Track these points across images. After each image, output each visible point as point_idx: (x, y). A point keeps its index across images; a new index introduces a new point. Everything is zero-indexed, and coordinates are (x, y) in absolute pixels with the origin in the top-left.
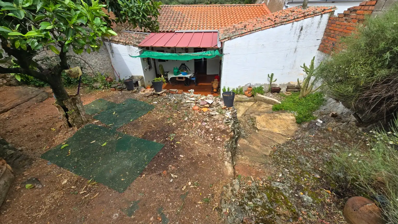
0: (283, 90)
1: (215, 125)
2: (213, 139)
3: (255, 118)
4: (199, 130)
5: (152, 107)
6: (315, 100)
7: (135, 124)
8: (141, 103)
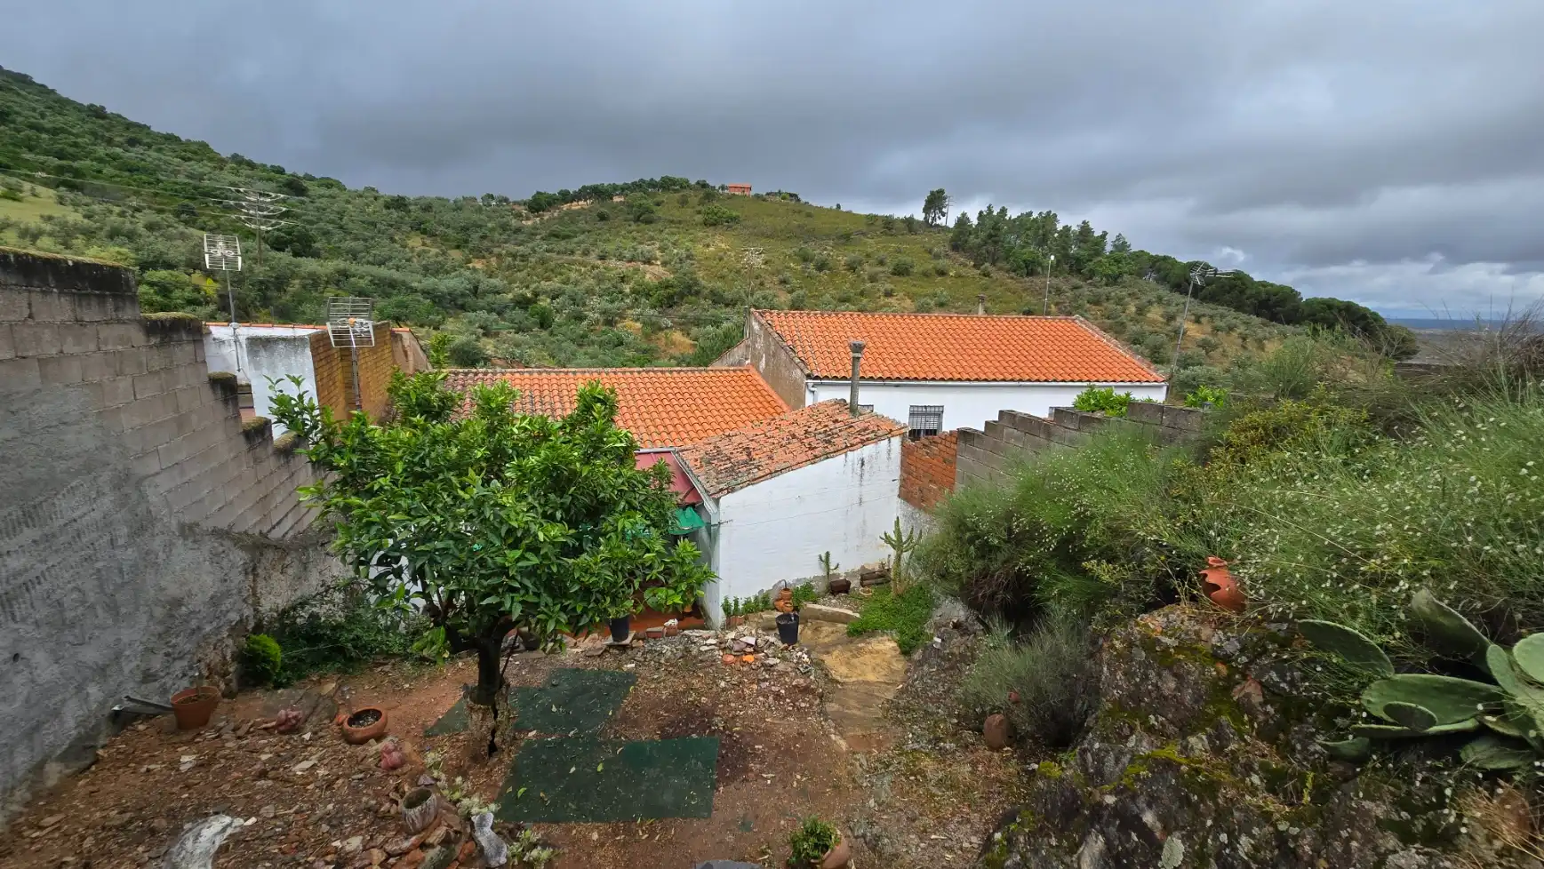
0: (855, 583)
1: (786, 683)
2: (793, 707)
3: (823, 661)
4: (761, 698)
5: (631, 678)
6: (920, 599)
7: (625, 719)
8: (599, 674)
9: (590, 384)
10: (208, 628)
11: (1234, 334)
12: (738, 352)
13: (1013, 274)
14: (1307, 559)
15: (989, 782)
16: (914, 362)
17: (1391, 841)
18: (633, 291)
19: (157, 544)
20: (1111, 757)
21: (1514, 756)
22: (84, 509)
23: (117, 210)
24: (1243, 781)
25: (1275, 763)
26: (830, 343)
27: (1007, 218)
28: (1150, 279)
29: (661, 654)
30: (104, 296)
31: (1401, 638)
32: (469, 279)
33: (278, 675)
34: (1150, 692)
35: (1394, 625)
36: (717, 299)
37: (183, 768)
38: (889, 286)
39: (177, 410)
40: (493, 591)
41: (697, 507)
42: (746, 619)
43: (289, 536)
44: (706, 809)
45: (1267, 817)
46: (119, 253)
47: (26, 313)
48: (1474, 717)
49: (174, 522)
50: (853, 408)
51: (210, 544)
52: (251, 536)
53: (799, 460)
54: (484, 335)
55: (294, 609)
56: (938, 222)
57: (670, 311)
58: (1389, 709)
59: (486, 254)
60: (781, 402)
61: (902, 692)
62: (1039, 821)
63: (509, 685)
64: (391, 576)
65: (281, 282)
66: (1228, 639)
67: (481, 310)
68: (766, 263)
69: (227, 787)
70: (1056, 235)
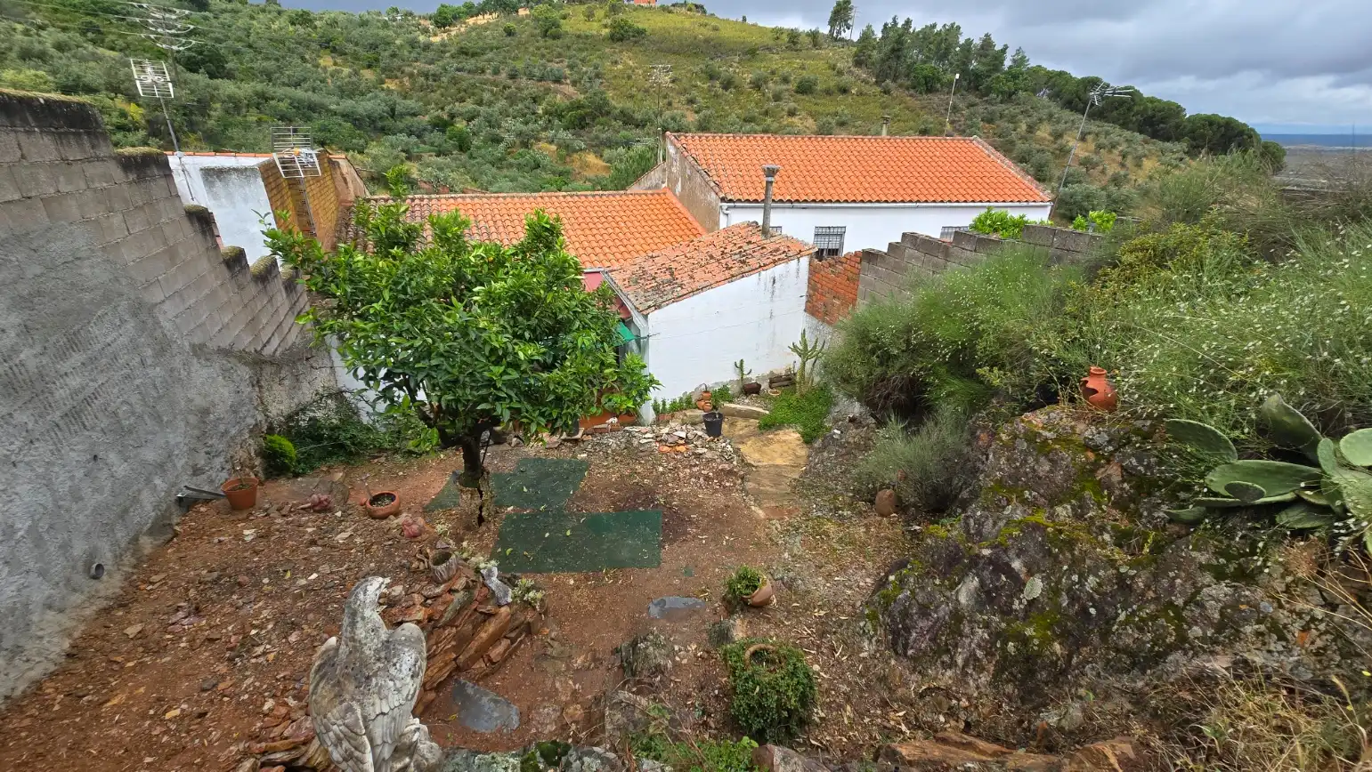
0: (765, 385)
1: (713, 467)
2: (720, 486)
3: (741, 449)
5: (585, 466)
6: (822, 397)
7: (583, 497)
8: (558, 463)
9: (537, 213)
10: (233, 432)
11: (1116, 152)
12: (655, 176)
13: (912, 91)
14: (1180, 369)
15: (879, 540)
16: (821, 185)
17: (1208, 578)
18: (546, 112)
19: (177, 362)
20: (990, 522)
21: (1317, 519)
22: (115, 334)
23: (19, 27)
24: (1096, 538)
25: (1124, 525)
26: (742, 167)
27: (911, 30)
28: (1043, 97)
29: (608, 446)
30: (80, 134)
31: (1249, 433)
32: (385, 102)
33: (295, 467)
34: (1027, 474)
35: (1245, 423)
36: (627, 119)
37: (248, 539)
38: (792, 105)
39: (165, 241)
40: (484, 399)
41: (628, 322)
42: (673, 416)
43: (278, 353)
44: (656, 562)
45: (1112, 563)
46: (36, 75)
47: (19, 154)
48: (1293, 491)
49: (186, 344)
50: (765, 231)
51: (219, 362)
52: (250, 353)
53: (717, 279)
54: (408, 158)
55: (297, 414)
56: (843, 35)
57: (582, 132)
58: (1229, 488)
59: (399, 74)
60: (696, 224)
61: (806, 472)
62: (927, 567)
63: (488, 473)
64: (395, 389)
65: (203, 106)
66: (1099, 433)
67: (401, 132)
68: (673, 82)
69: (287, 552)
70: (958, 49)
